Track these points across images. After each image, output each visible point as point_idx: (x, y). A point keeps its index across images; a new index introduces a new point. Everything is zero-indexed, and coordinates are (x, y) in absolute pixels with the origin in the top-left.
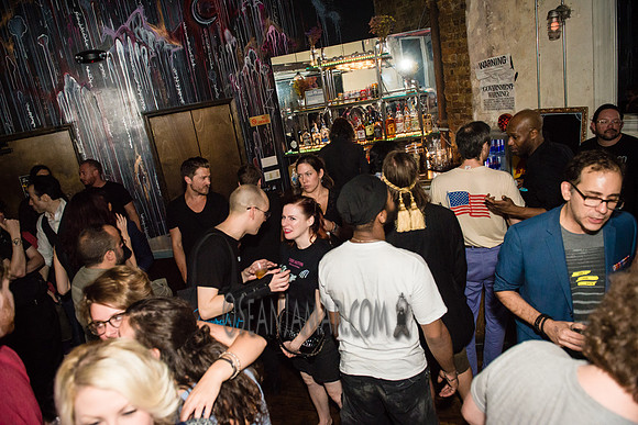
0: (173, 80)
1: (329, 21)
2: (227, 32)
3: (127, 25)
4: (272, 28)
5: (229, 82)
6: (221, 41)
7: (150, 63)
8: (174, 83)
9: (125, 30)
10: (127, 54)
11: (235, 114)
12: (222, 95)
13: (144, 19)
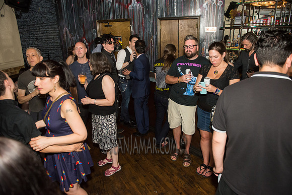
0: (174, 4)
8: (174, 6)
12: (195, 13)
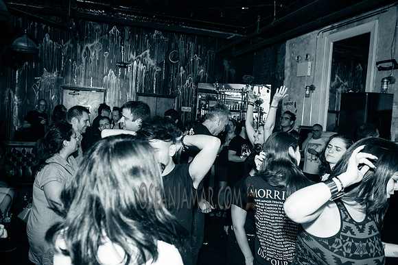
0: (153, 82)
1: (229, 73)
2: (182, 68)
3: (141, 56)
4: (202, 70)
5: (177, 89)
6: (178, 71)
7: (146, 73)
8: (153, 84)
9: (139, 58)
10: (137, 67)
11: (176, 104)
12: (172, 93)
13: (148, 55)
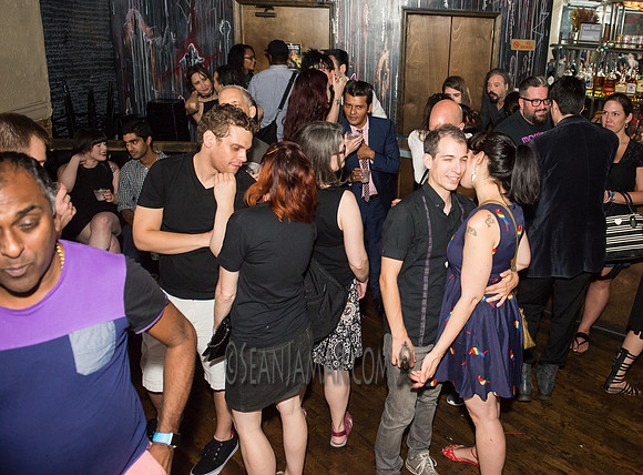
11: (498, 31)
12: (489, 7)
